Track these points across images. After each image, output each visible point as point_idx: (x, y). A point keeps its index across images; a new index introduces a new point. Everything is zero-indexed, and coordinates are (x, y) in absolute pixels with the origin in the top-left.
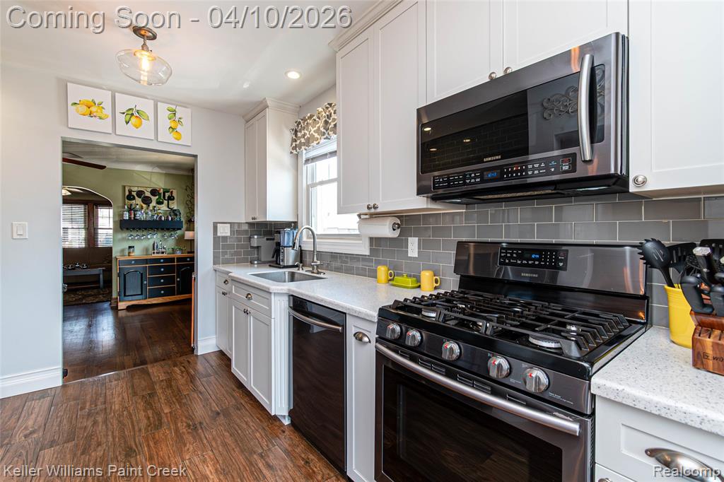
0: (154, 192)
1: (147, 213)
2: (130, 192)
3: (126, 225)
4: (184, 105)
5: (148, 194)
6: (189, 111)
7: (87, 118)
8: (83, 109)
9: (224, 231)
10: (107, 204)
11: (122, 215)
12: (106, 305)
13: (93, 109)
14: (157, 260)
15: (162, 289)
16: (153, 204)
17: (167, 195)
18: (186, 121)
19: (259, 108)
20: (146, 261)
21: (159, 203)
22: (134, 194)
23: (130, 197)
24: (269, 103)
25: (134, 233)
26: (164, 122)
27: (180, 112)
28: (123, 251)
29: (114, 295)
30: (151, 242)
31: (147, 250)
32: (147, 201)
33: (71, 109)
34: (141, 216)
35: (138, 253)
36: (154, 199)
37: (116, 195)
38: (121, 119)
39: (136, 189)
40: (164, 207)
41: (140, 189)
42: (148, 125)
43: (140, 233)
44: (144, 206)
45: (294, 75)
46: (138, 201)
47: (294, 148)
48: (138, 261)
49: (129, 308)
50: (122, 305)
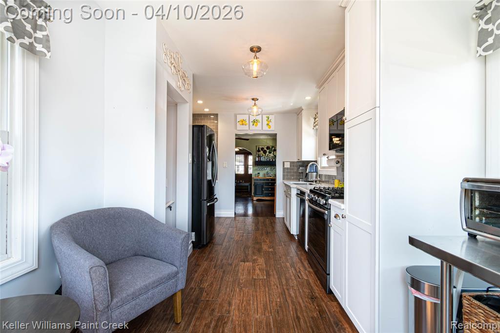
0: (268, 148)
1: (265, 158)
2: (259, 148)
3: (257, 163)
4: (272, 114)
5: (265, 149)
6: (273, 116)
7: (242, 126)
8: (241, 123)
9: (287, 165)
10: (251, 154)
11: (255, 159)
12: (250, 198)
13: (243, 122)
14: (268, 180)
15: (270, 193)
16: (267, 153)
17: (273, 149)
18: (273, 121)
19: (300, 111)
20: (264, 180)
21: (270, 153)
22: (260, 149)
23: (259, 151)
24: (303, 108)
25: (260, 167)
26: (265, 122)
27: (271, 117)
28: (256, 174)
29: (253, 194)
30: (266, 171)
31: (264, 175)
32: (265, 152)
33: (238, 123)
34: (262, 159)
35: (261, 176)
36: (268, 151)
37: (254, 150)
38: (251, 124)
39: (261, 147)
40: (272, 155)
41: (263, 147)
42: (259, 124)
43: (262, 167)
44: (264, 154)
45: (308, 98)
46: (262, 152)
47: (314, 127)
48: (260, 180)
49: (258, 200)
50: (255, 198)
